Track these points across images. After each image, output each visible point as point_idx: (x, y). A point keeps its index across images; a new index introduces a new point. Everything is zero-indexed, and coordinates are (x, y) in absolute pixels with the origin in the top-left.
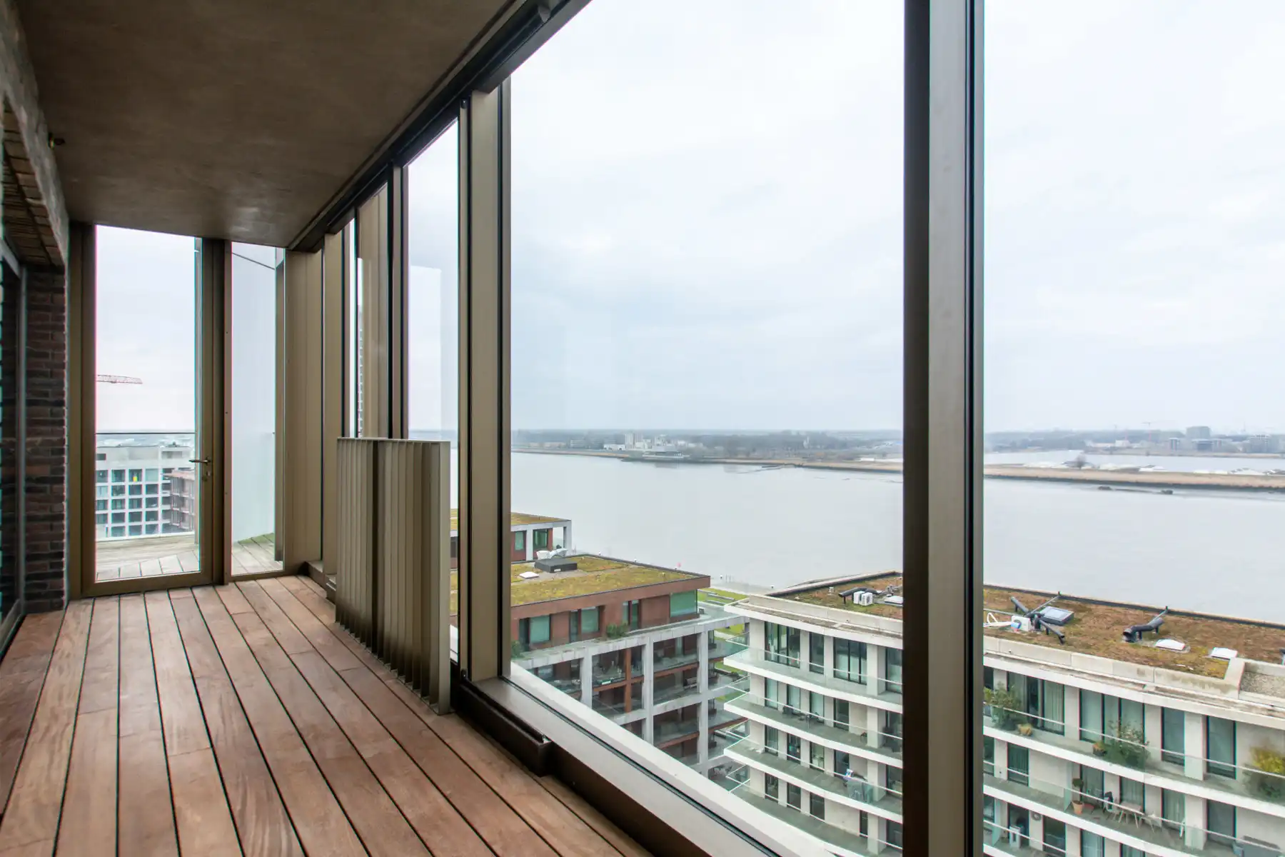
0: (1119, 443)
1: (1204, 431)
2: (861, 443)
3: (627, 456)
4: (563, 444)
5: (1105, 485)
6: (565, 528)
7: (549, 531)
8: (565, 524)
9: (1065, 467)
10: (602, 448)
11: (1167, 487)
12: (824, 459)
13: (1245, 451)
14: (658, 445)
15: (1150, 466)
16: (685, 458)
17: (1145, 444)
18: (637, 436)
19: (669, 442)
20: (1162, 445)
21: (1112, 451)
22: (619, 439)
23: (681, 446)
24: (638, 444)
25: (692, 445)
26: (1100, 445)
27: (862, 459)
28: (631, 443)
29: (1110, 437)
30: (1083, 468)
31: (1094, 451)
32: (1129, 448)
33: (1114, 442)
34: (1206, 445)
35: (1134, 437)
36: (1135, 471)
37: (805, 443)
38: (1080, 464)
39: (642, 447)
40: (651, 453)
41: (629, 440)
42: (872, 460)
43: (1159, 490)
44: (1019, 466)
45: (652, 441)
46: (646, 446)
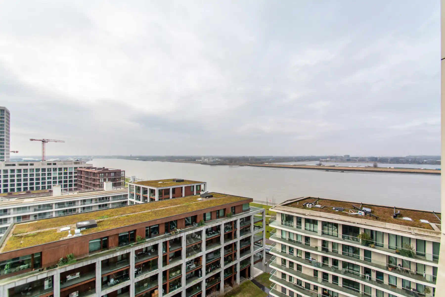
0: (328, 159)
1: (348, 156)
2: (263, 159)
3: (203, 163)
4: (185, 160)
5: (327, 170)
6: (204, 185)
7: (200, 186)
8: (205, 184)
9: (316, 165)
10: (195, 160)
11: (343, 171)
12: (254, 163)
13: (358, 161)
14: (211, 160)
15: (337, 165)
16: (218, 163)
17: (334, 159)
18: (205, 158)
19: (214, 159)
20: (338, 160)
21: (327, 161)
22: (200, 158)
23: (217, 160)
24: (205, 160)
25: (220, 160)
26: (323, 160)
27: (265, 164)
28: (203, 159)
29: (326, 158)
30: (321, 166)
31: (322, 161)
32: (330, 160)
33: (327, 159)
34: (349, 159)
35: (331, 158)
36: (334, 166)
37: (249, 159)
38: (320, 165)
39: (206, 160)
40: (209, 162)
41: (203, 158)
42: (268, 164)
43: (341, 171)
44: (305, 165)
45: (209, 159)
46: (207, 160)
